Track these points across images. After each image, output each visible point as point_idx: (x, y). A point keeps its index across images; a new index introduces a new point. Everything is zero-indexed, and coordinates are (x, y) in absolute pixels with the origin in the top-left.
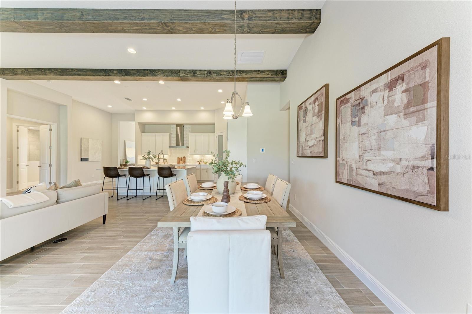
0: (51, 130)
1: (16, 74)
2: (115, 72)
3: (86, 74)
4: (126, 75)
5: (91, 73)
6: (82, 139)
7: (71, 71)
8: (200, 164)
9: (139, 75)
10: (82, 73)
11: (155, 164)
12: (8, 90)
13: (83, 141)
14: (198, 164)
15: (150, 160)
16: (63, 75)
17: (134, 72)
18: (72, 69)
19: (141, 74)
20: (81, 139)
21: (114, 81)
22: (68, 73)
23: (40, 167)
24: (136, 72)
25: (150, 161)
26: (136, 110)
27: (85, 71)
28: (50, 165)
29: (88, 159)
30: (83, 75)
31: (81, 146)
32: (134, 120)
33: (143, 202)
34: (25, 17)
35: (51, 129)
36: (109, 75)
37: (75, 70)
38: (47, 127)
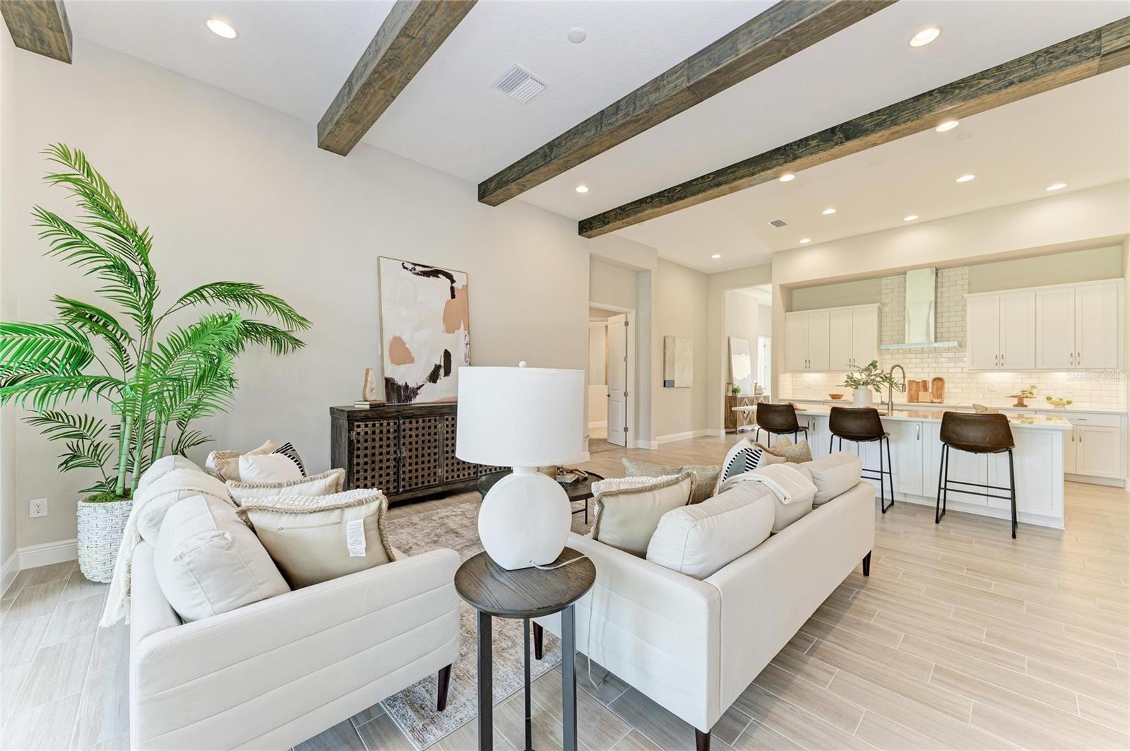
0: (627, 324)
1: (608, 222)
2: (813, 143)
3: (733, 177)
4: (848, 138)
5: (745, 170)
6: (666, 338)
7: (701, 183)
8: (1021, 404)
9: (894, 123)
10: (724, 178)
11: (830, 398)
12: (592, 258)
13: (667, 341)
14: (1012, 407)
15: (870, 387)
16: (685, 197)
17: (876, 120)
18: (703, 177)
19: (905, 115)
20: (664, 339)
21: (778, 177)
22: (696, 188)
23: (609, 396)
24: (885, 117)
25: (871, 391)
26: (775, 253)
27: (731, 172)
28: (626, 394)
29: (674, 381)
30: (726, 182)
31: (664, 354)
32: (768, 280)
33: (883, 518)
34: (710, 63)
35: (628, 322)
36: (795, 158)
37: (709, 178)
38: (622, 318)
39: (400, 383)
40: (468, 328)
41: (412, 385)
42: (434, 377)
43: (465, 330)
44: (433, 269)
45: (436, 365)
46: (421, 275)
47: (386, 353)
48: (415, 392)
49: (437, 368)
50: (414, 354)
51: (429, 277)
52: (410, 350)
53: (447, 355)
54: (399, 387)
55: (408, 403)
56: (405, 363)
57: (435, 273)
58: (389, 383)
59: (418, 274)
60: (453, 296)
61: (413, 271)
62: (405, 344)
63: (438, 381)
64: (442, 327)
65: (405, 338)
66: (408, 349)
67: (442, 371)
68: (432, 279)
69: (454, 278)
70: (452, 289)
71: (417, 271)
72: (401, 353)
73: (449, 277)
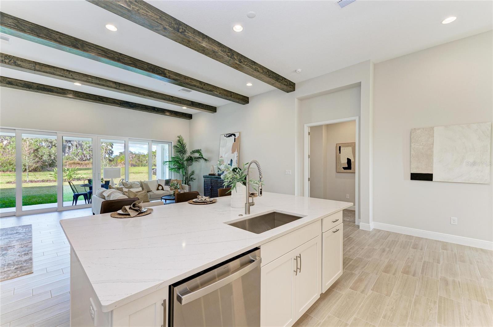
6: (413, 131)
13: (413, 135)
31: (411, 147)
43: (237, 151)
51: (230, 137)
53: (232, 160)
57: (231, 135)
59: (228, 137)
60: (235, 141)
61: (226, 137)
64: (231, 152)
65: (223, 157)
69: (236, 135)
70: (235, 139)
73: (234, 135)
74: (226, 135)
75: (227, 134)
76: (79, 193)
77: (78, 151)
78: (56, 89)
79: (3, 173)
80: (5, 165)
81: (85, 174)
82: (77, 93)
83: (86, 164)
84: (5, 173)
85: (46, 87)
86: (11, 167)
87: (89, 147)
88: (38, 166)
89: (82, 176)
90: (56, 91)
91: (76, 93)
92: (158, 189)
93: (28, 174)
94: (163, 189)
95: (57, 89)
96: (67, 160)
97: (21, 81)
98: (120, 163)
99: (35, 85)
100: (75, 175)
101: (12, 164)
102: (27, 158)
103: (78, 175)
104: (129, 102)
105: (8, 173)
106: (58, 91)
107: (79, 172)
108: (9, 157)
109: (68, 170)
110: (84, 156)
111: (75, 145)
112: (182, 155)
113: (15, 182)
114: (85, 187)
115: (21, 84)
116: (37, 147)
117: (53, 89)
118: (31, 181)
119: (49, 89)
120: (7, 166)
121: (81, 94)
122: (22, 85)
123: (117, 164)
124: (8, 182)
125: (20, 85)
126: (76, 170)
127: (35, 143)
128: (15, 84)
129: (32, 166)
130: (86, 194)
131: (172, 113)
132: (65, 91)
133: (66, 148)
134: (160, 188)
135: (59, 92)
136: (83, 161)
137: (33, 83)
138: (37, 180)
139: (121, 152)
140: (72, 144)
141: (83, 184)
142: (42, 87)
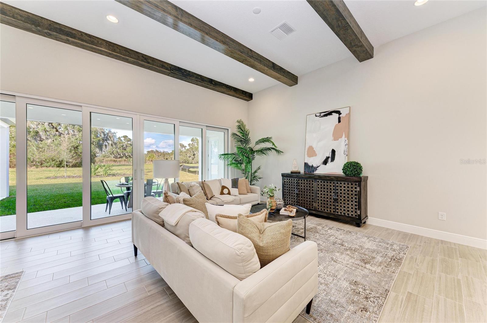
39: (310, 165)
40: (348, 137)
41: (315, 166)
42: (325, 162)
43: (345, 137)
44: (330, 112)
45: (327, 157)
46: (323, 117)
47: (306, 153)
48: (316, 169)
49: (328, 158)
50: (317, 153)
51: (327, 116)
52: (315, 151)
53: (333, 152)
54: (310, 166)
55: (313, 173)
56: (313, 156)
57: (330, 113)
58: (306, 164)
59: (322, 117)
60: (339, 121)
61: (320, 116)
62: (313, 148)
63: (327, 164)
64: (332, 138)
65: (314, 146)
66: (314, 150)
67: (330, 160)
68: (329, 117)
69: (341, 112)
70: (339, 118)
71: (321, 116)
72: (311, 152)
73: (338, 112)
74: (318, 115)
75: (321, 113)
76: (114, 195)
77: (113, 150)
78: (80, 34)
79: (46, 168)
80: (48, 160)
81: (119, 170)
82: (112, 45)
83: (120, 161)
84: (48, 168)
85: (63, 29)
86: (53, 162)
87: (122, 146)
88: (77, 162)
89: (116, 172)
90: (79, 37)
91: (109, 45)
92: (222, 193)
93: (66, 169)
94: (229, 193)
95: (82, 35)
96: (104, 157)
97: (22, 12)
98: (149, 160)
99: (46, 22)
100: (110, 171)
101: (54, 160)
102: (65, 153)
103: (113, 171)
104: (182, 69)
105: (51, 168)
106: (82, 38)
107: (114, 168)
108: (52, 153)
109: (104, 166)
110: (118, 154)
111: (110, 145)
112: (245, 145)
113: (53, 177)
114: (121, 187)
115: (21, 16)
116: (77, 144)
117: (75, 34)
118: (69, 177)
119: (68, 31)
120: (50, 162)
121: (117, 48)
122: (23, 19)
123: (145, 161)
124: (47, 177)
125: (19, 17)
126: (111, 166)
127: (75, 141)
128: (11, 15)
129: (72, 162)
130: (123, 196)
131: (231, 90)
132: (94, 40)
133: (103, 146)
134: (226, 191)
135: (85, 39)
136: (118, 158)
137: (42, 18)
138: (75, 175)
139: (148, 151)
140: (108, 143)
141: (119, 183)
142: (57, 28)
